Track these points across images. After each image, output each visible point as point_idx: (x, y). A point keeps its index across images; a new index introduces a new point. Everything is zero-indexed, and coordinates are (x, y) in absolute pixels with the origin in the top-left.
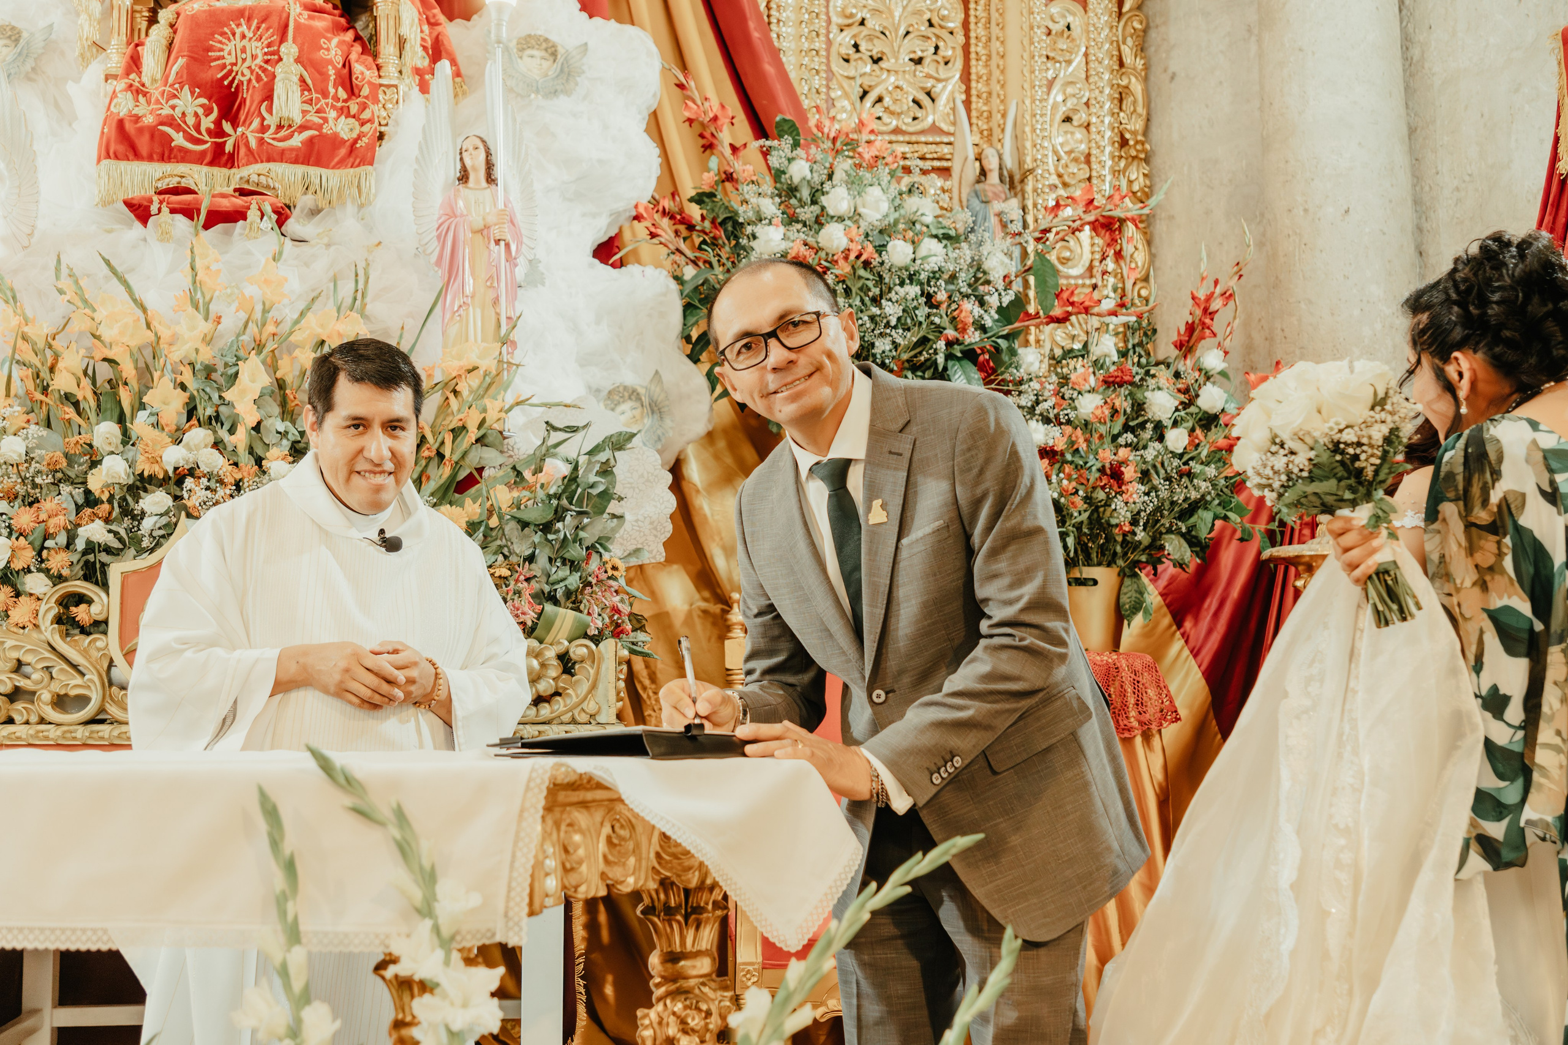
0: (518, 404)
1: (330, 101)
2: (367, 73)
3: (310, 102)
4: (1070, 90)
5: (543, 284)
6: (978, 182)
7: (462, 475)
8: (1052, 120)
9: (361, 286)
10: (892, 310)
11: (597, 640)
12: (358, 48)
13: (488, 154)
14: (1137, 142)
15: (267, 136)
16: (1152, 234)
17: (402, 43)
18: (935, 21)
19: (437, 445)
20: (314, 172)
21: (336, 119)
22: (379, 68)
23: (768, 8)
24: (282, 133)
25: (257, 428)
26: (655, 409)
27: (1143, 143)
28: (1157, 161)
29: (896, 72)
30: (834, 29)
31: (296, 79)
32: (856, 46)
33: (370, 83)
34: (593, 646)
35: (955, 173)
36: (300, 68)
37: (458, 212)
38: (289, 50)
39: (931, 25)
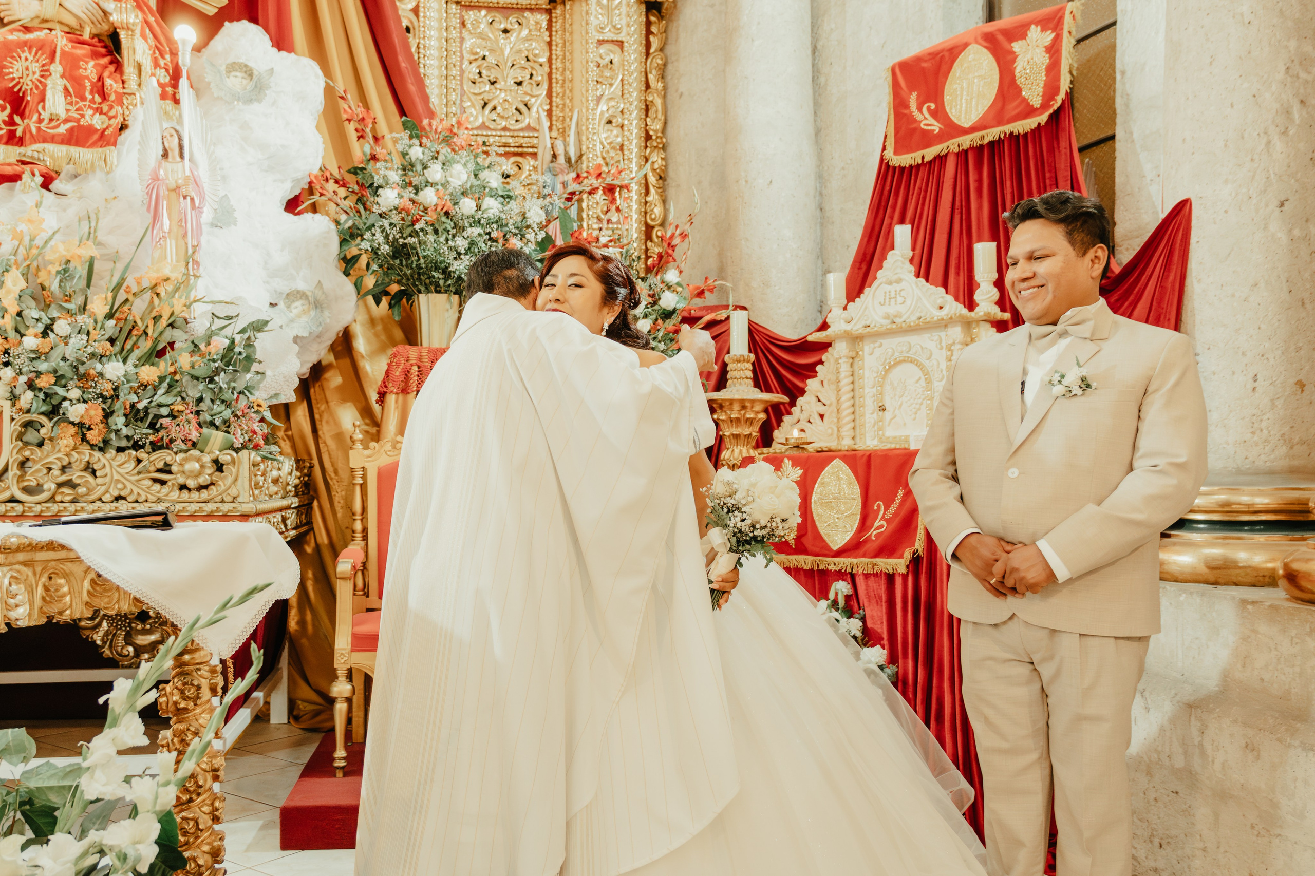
0: (195, 301)
1: (88, 103)
2: (115, 85)
3: (71, 103)
4: (612, 103)
5: (235, 225)
6: (552, 162)
7: (160, 347)
8: (599, 122)
9: (93, 224)
10: (461, 243)
11: (237, 450)
12: (112, 68)
13: (180, 139)
14: (657, 137)
15: (43, 126)
16: (666, 197)
17: (139, 67)
18: (531, 57)
19: (143, 328)
20: (74, 151)
21: (92, 116)
22: (123, 82)
23: (418, 47)
24: (53, 124)
25: (19, 314)
26: (317, 305)
27: (661, 138)
28: (671, 149)
29: (506, 91)
30: (466, 63)
31: (61, 88)
32: (480, 73)
33: (116, 92)
34: (234, 454)
35: (540, 156)
36: (65, 81)
37: (161, 177)
38: (57, 68)
39: (528, 60)
